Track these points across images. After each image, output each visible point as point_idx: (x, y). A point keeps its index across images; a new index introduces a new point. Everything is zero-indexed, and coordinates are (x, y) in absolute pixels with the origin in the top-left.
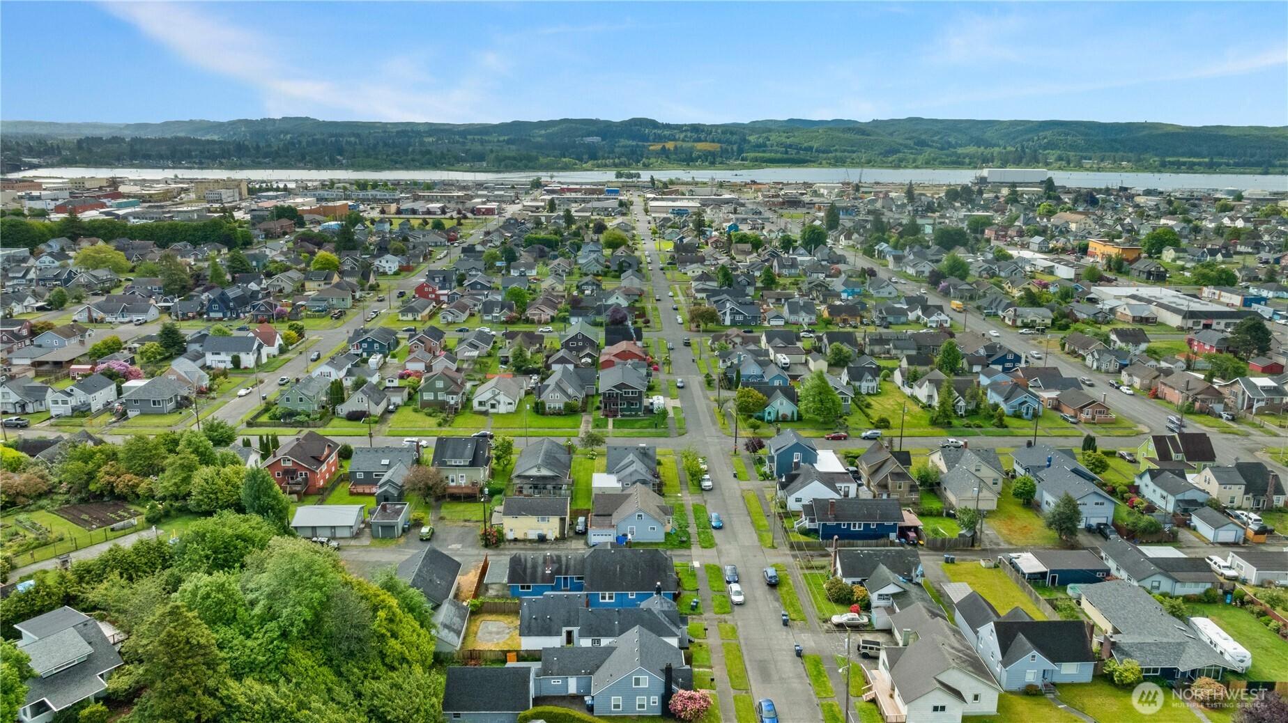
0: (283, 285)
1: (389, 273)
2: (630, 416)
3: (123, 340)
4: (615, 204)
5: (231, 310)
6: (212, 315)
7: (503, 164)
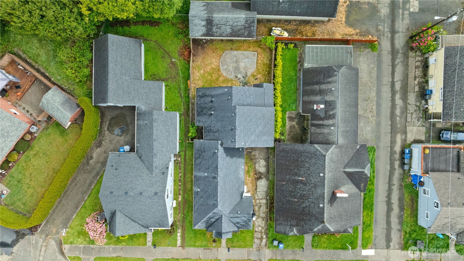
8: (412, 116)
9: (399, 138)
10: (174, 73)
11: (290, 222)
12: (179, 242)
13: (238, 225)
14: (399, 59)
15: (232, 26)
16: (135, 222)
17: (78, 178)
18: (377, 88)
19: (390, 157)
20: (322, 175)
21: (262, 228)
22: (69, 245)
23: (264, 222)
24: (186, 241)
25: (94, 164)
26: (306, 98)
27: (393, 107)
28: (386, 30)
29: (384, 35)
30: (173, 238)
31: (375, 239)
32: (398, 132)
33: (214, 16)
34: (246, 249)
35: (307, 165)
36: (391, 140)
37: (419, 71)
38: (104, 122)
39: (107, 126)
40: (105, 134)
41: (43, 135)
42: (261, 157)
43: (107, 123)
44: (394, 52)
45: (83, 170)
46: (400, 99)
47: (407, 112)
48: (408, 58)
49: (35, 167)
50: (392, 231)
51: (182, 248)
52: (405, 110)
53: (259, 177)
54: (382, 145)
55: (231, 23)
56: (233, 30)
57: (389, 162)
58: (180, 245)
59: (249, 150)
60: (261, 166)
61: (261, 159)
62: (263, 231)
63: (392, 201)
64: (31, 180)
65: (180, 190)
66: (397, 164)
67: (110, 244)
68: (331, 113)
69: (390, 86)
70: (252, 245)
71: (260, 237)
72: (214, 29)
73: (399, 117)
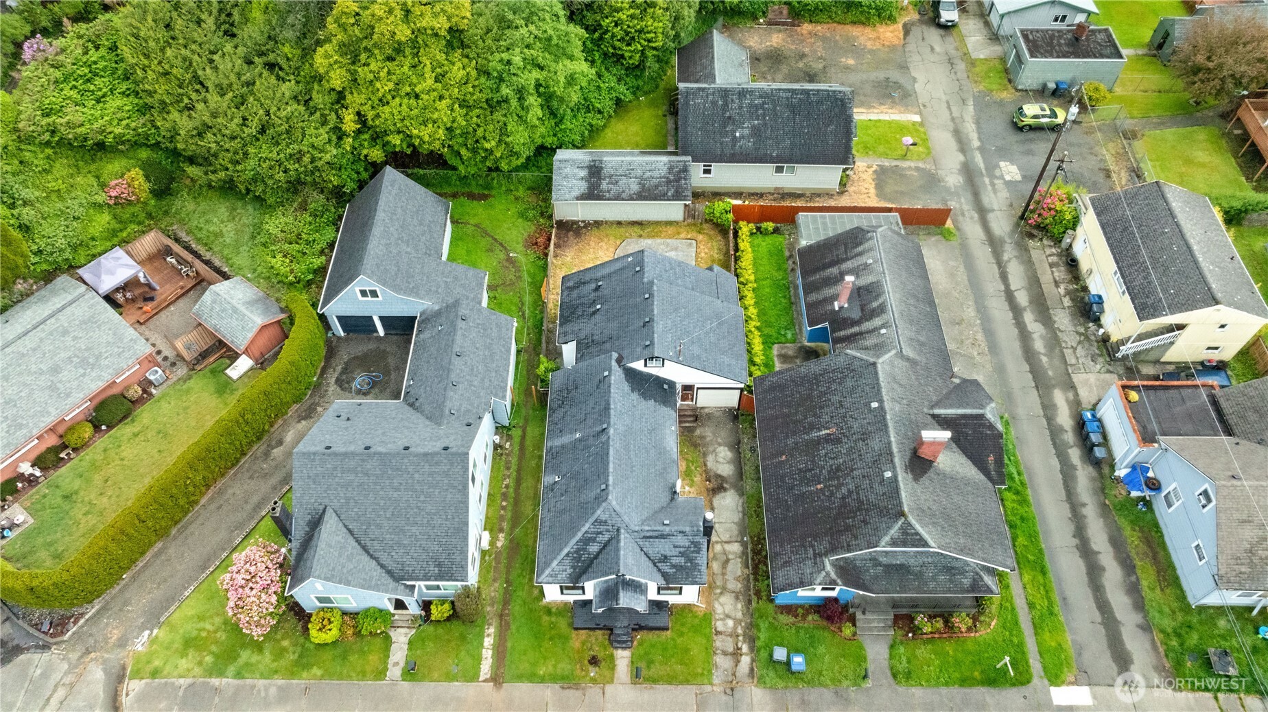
8: (1074, 352)
9: (1060, 399)
10: (512, 277)
11: (813, 546)
12: (486, 668)
13: (665, 568)
14: (1009, 253)
15: (641, 178)
16: (372, 556)
17: (230, 491)
18: (976, 302)
19: (1052, 439)
20: (875, 405)
21: (737, 622)
22: (144, 681)
23: (739, 606)
24: (507, 663)
25: (282, 457)
26: (814, 297)
27: (1025, 336)
28: (966, 207)
29: (963, 215)
30: (468, 652)
31: (1080, 654)
32: (1054, 386)
33: (605, 159)
34: (693, 689)
35: (835, 398)
36: (1042, 403)
37: (1060, 271)
38: (330, 368)
39: (336, 375)
40: (326, 391)
41: (172, 392)
42: (719, 440)
43: (339, 368)
44: (994, 243)
45: (248, 471)
46: (1036, 321)
47: (1061, 346)
48: (1027, 250)
49: (125, 462)
50: (1123, 629)
51: (495, 685)
52: (1054, 341)
53: (716, 486)
54: (1021, 412)
55: (639, 173)
56: (643, 186)
57: (1054, 452)
58: (488, 676)
59: (687, 425)
60: (721, 460)
61: (720, 445)
62: (740, 631)
63: (1095, 547)
64: (101, 494)
65: (502, 518)
66: (1075, 455)
67: (276, 672)
68: (875, 304)
69: (1004, 298)
70: (710, 671)
71: (731, 650)
72: (604, 185)
73: (1045, 355)
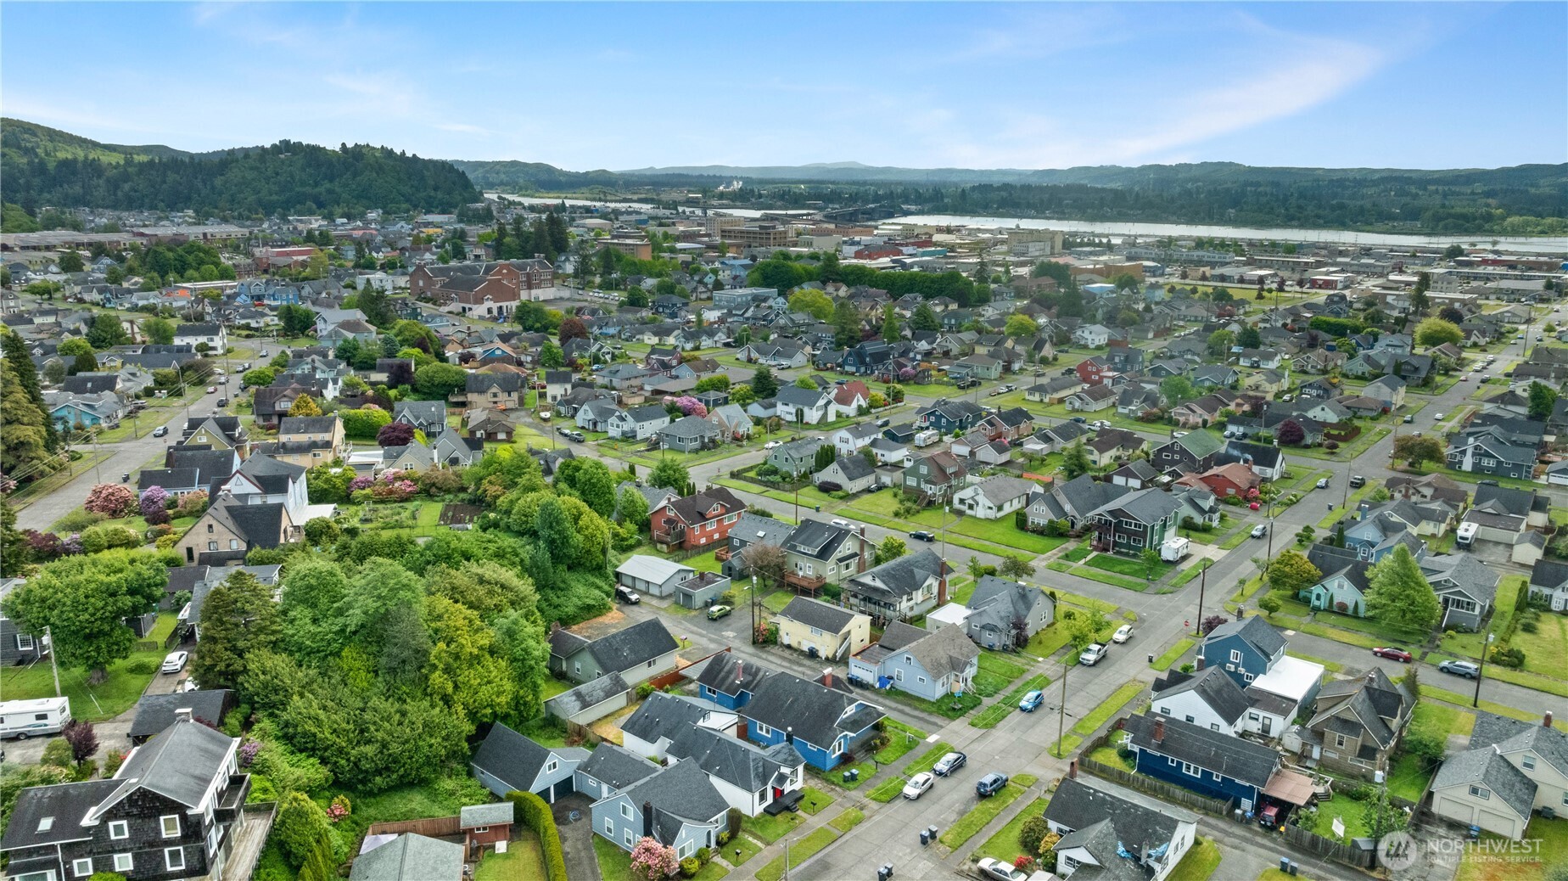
0: (951, 346)
1: (1092, 346)
2: (1127, 555)
3: (732, 381)
4: (1538, 285)
5: (866, 365)
6: (847, 368)
7: (1441, 224)
15: (601, 688)
31: (922, 728)
56: (605, 691)
72: (588, 699)
